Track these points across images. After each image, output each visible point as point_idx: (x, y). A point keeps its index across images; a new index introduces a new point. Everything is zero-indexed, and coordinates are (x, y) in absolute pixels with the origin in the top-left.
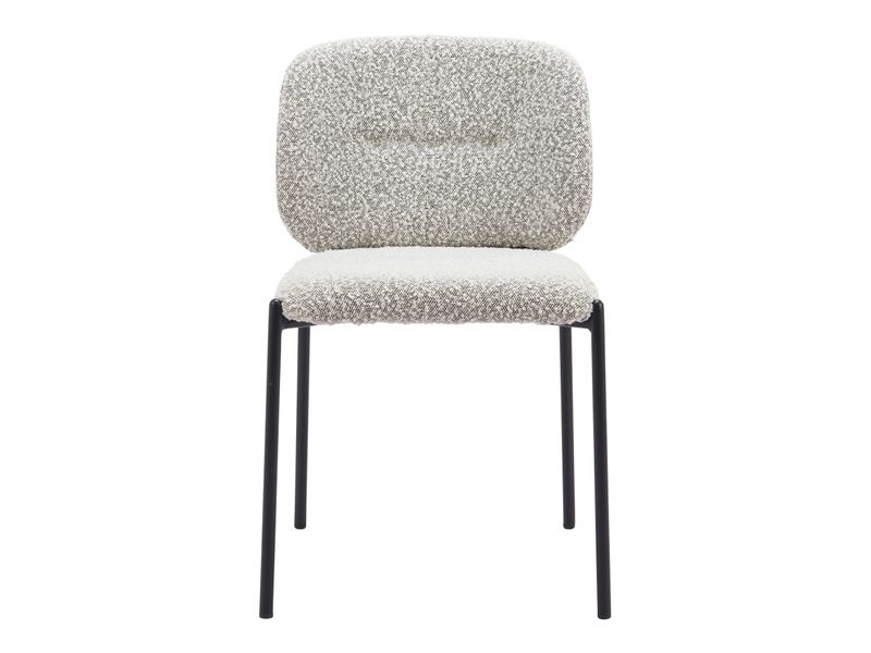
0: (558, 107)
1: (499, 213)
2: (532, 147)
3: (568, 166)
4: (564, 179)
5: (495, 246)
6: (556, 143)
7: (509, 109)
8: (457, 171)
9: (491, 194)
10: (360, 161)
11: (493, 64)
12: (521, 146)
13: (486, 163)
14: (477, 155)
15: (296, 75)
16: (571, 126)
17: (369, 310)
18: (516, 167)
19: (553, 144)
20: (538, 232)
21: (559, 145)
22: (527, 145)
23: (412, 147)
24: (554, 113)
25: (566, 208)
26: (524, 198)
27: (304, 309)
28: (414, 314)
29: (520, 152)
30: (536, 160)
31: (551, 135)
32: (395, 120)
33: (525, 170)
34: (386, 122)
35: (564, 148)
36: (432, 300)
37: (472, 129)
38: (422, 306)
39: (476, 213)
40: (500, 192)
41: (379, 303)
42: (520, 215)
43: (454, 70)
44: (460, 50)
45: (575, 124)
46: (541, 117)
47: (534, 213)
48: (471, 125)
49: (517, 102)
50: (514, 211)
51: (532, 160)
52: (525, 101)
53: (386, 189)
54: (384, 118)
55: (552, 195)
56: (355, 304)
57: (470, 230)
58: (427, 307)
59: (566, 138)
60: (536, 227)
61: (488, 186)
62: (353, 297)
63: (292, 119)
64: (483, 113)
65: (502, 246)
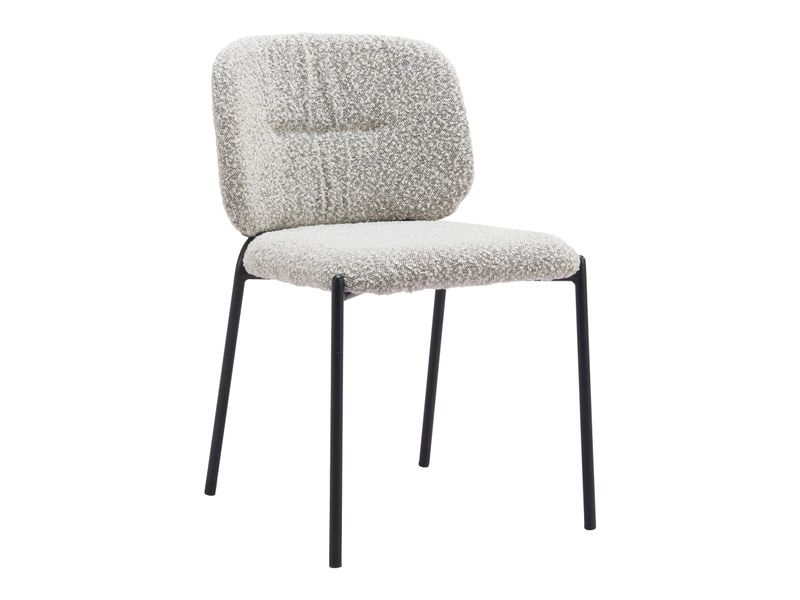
0: (440, 94)
1: (386, 191)
2: (415, 129)
3: (456, 145)
4: (453, 157)
5: (382, 220)
6: (442, 125)
7: (386, 98)
8: (345, 155)
9: (378, 173)
10: (273, 150)
11: (364, 57)
12: (403, 130)
13: (369, 146)
14: (359, 140)
15: (227, 72)
16: (454, 110)
17: (425, 278)
18: (400, 148)
19: (438, 127)
20: (428, 205)
21: (445, 127)
22: (409, 128)
23: (305, 134)
24: (436, 99)
25: (457, 182)
26: (411, 176)
27: (371, 282)
28: (460, 278)
29: (402, 135)
30: (420, 142)
31: (436, 119)
32: (291, 111)
33: (409, 150)
34: (284, 113)
35: (451, 129)
36: (473, 266)
37: (354, 117)
38: (465, 271)
39: (366, 191)
40: (385, 172)
41: (433, 271)
42: (408, 191)
43: (331, 64)
44: (333, 45)
45: (458, 108)
46: (421, 103)
47: (423, 188)
48: (352, 113)
49: (393, 91)
50: (401, 188)
51: (416, 142)
52: (401, 89)
53: (293, 174)
54: (283, 110)
55: (442, 171)
56: (413, 273)
57: (362, 208)
58: (470, 272)
59: (451, 120)
60: (427, 200)
61: (374, 167)
62: (410, 268)
63: (233, 113)
64: (362, 102)
65: (390, 219)
